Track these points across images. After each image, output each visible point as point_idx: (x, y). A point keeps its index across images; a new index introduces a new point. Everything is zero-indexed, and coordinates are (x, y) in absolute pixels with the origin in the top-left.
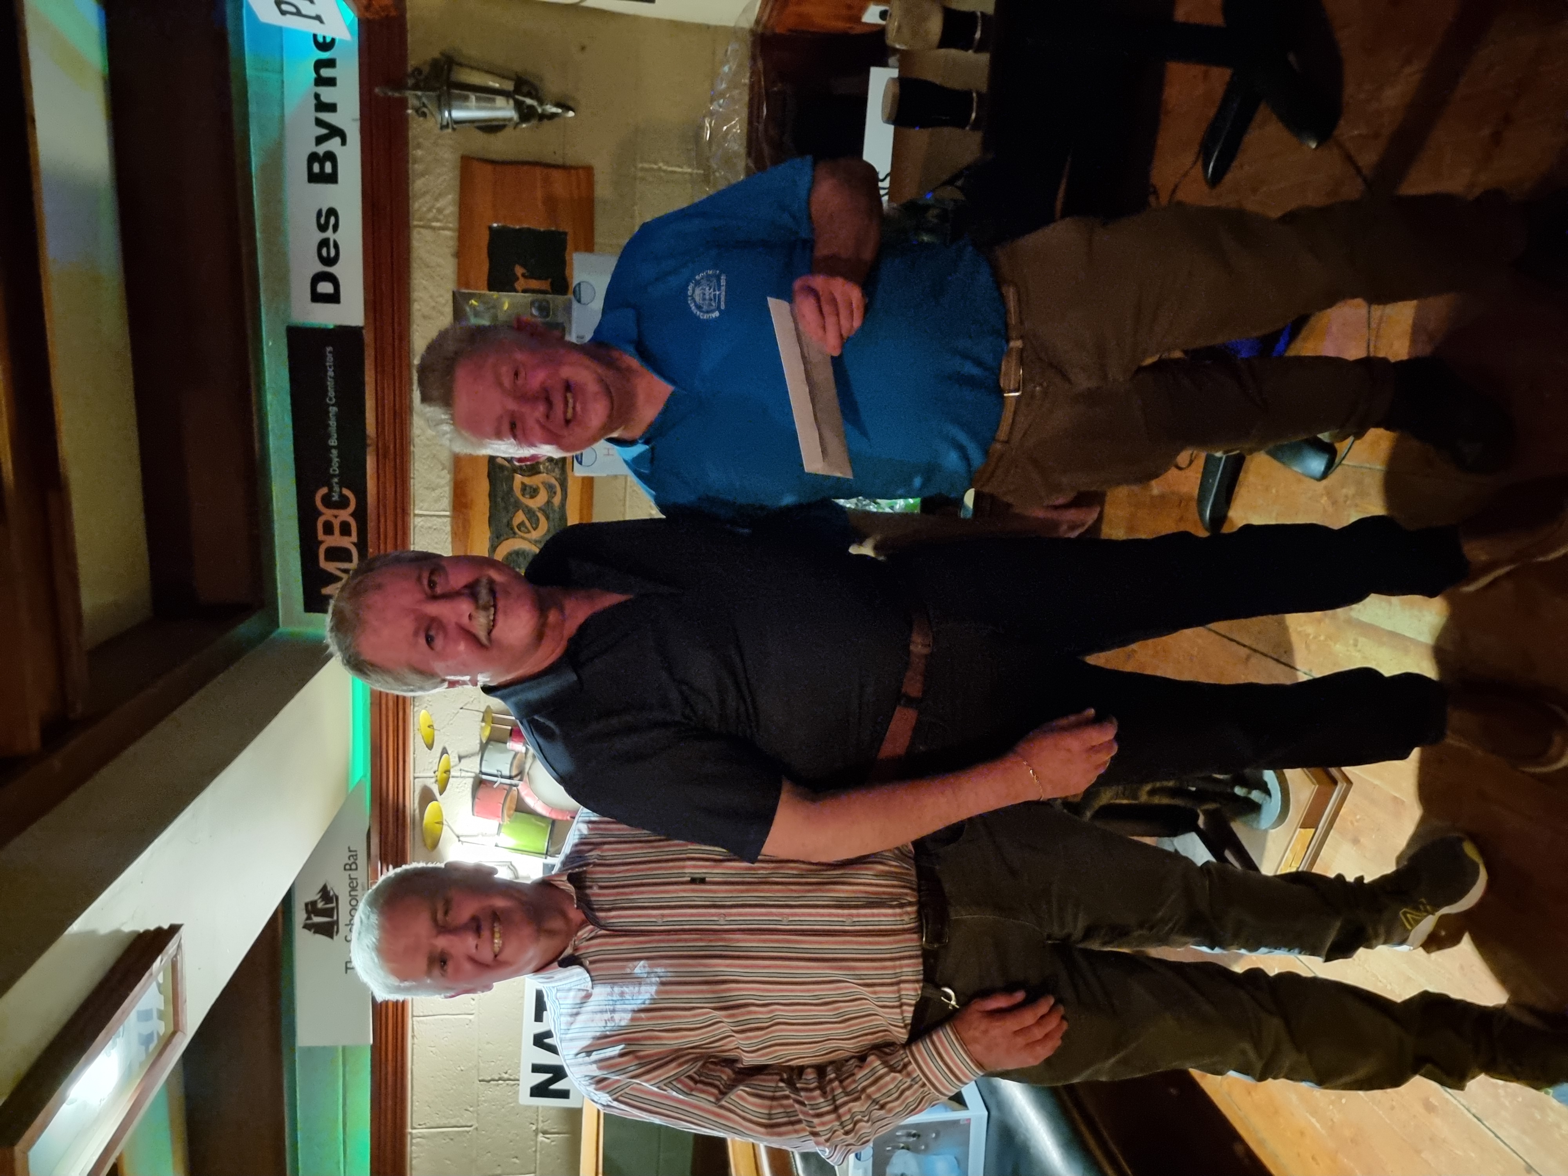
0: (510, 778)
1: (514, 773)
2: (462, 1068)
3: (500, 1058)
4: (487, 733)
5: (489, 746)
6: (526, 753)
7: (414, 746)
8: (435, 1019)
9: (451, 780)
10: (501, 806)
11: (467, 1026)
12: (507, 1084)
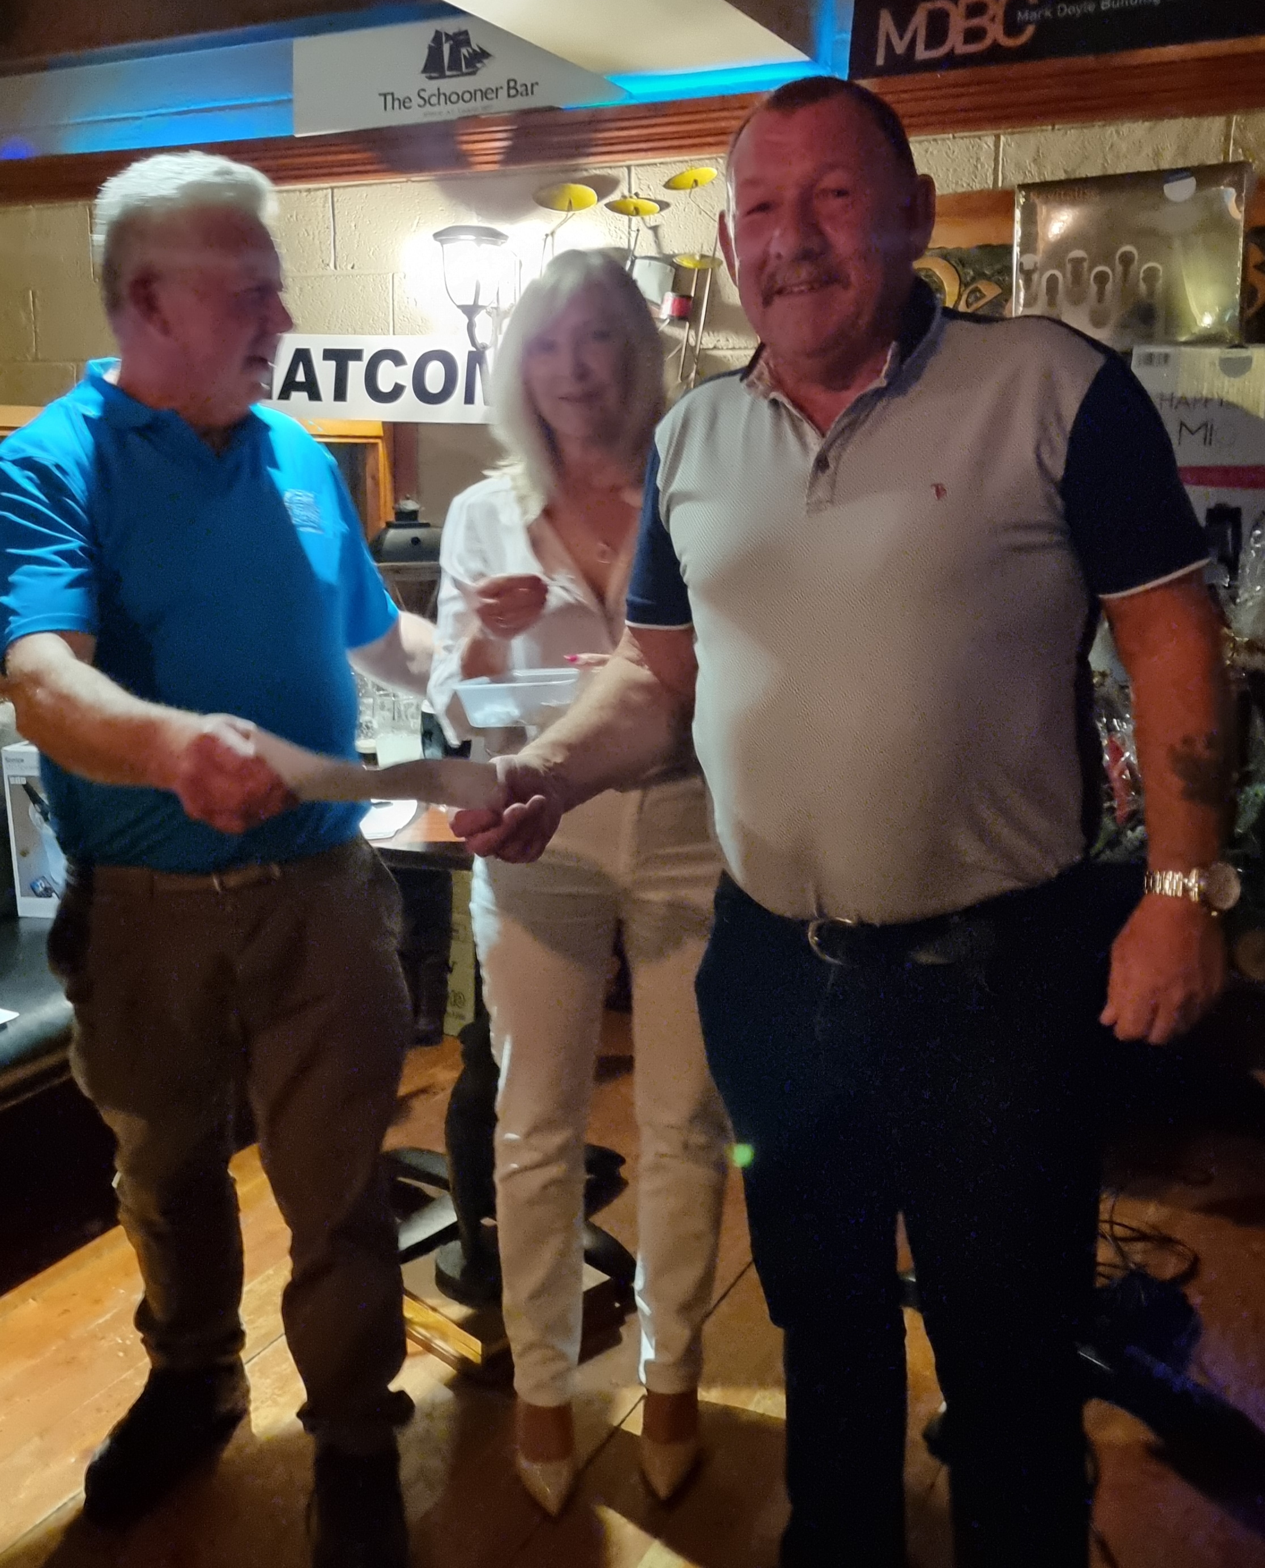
4: (686, 263)
5: (669, 267)
7: (670, 163)
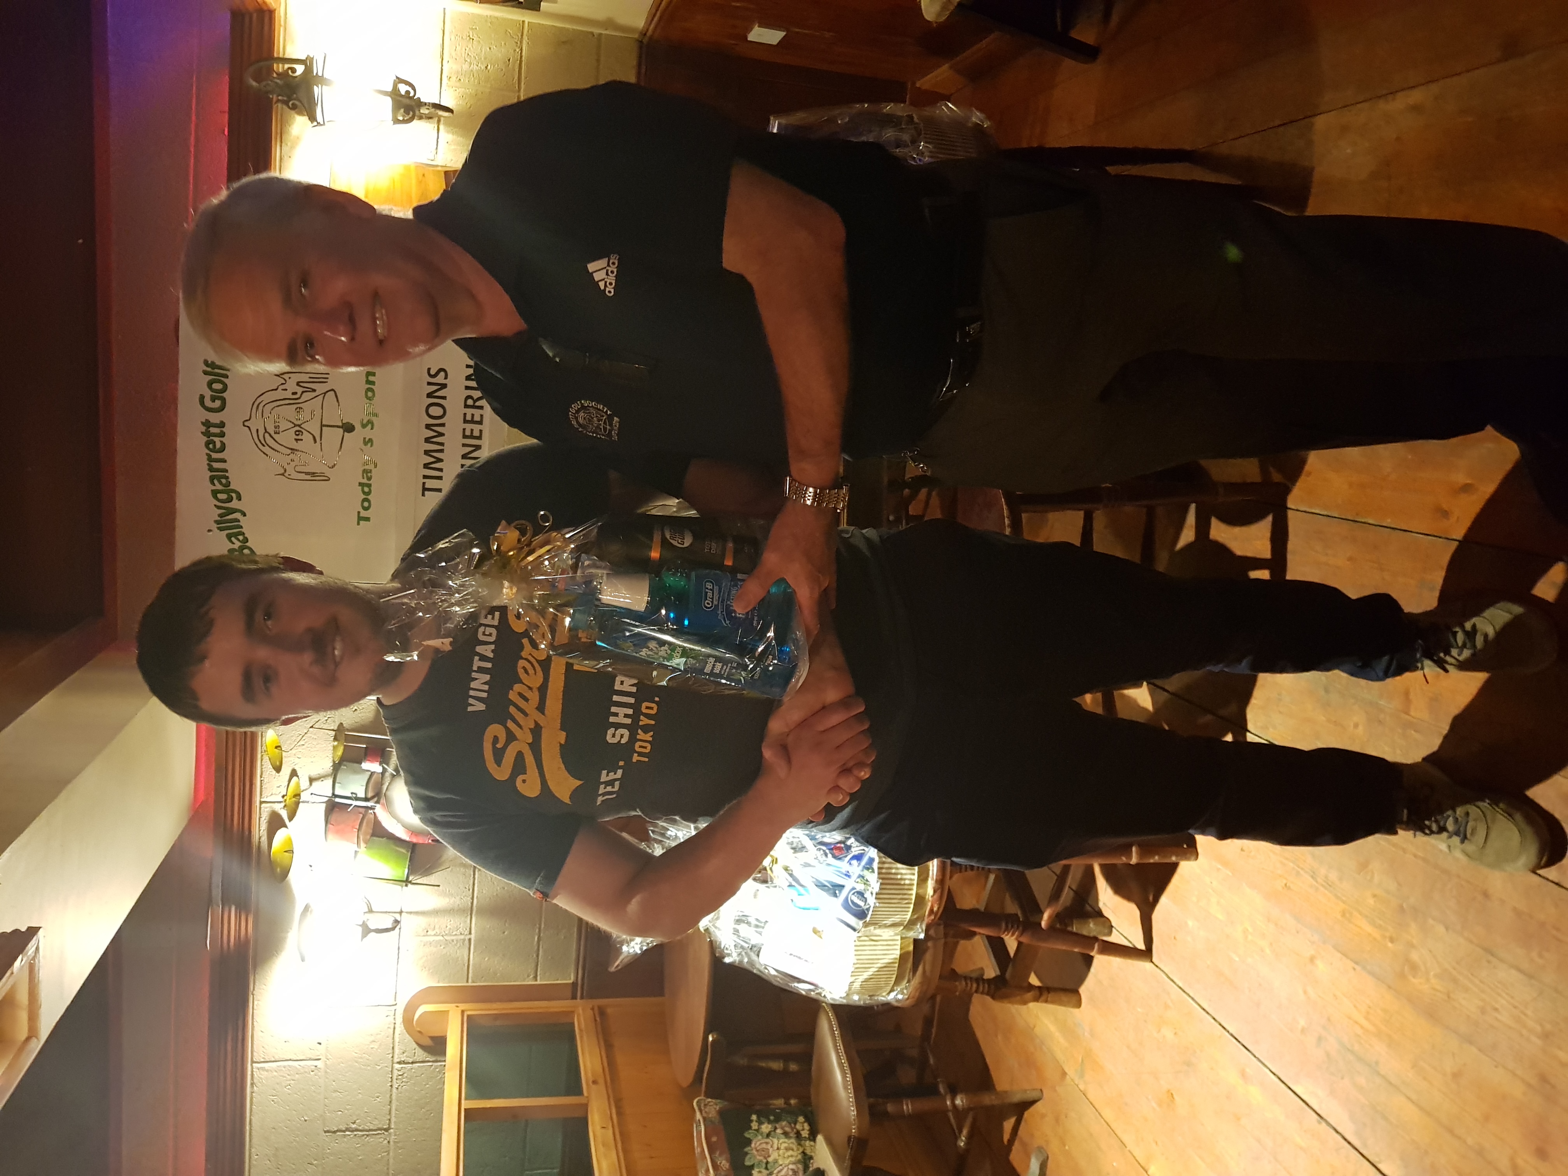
0: (366, 799)
1: (370, 795)
2: (306, 1119)
3: (348, 1107)
4: (340, 752)
5: (342, 767)
6: (383, 773)
7: (261, 768)
8: (278, 1066)
9: (301, 804)
10: (357, 830)
11: (312, 1073)
12: (355, 1135)
